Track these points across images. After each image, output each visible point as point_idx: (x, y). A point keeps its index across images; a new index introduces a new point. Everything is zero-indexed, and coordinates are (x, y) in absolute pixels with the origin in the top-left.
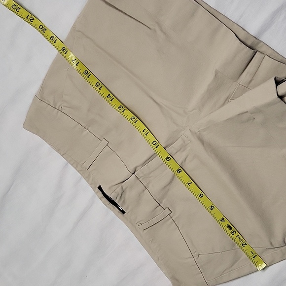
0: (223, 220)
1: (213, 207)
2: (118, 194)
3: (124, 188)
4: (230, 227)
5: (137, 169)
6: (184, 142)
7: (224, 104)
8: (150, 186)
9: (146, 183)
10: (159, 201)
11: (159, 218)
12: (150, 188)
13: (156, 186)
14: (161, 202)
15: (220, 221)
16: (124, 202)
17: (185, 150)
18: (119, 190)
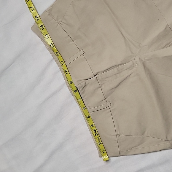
0: (92, 126)
1: (89, 117)
2: (82, 86)
3: (87, 83)
4: (95, 131)
5: (98, 74)
6: (133, 64)
7: (164, 47)
8: (103, 86)
9: (101, 84)
10: (106, 96)
11: (102, 107)
12: (103, 87)
13: (106, 87)
14: (107, 98)
15: (91, 126)
16: (84, 92)
17: (131, 69)
18: (83, 84)
